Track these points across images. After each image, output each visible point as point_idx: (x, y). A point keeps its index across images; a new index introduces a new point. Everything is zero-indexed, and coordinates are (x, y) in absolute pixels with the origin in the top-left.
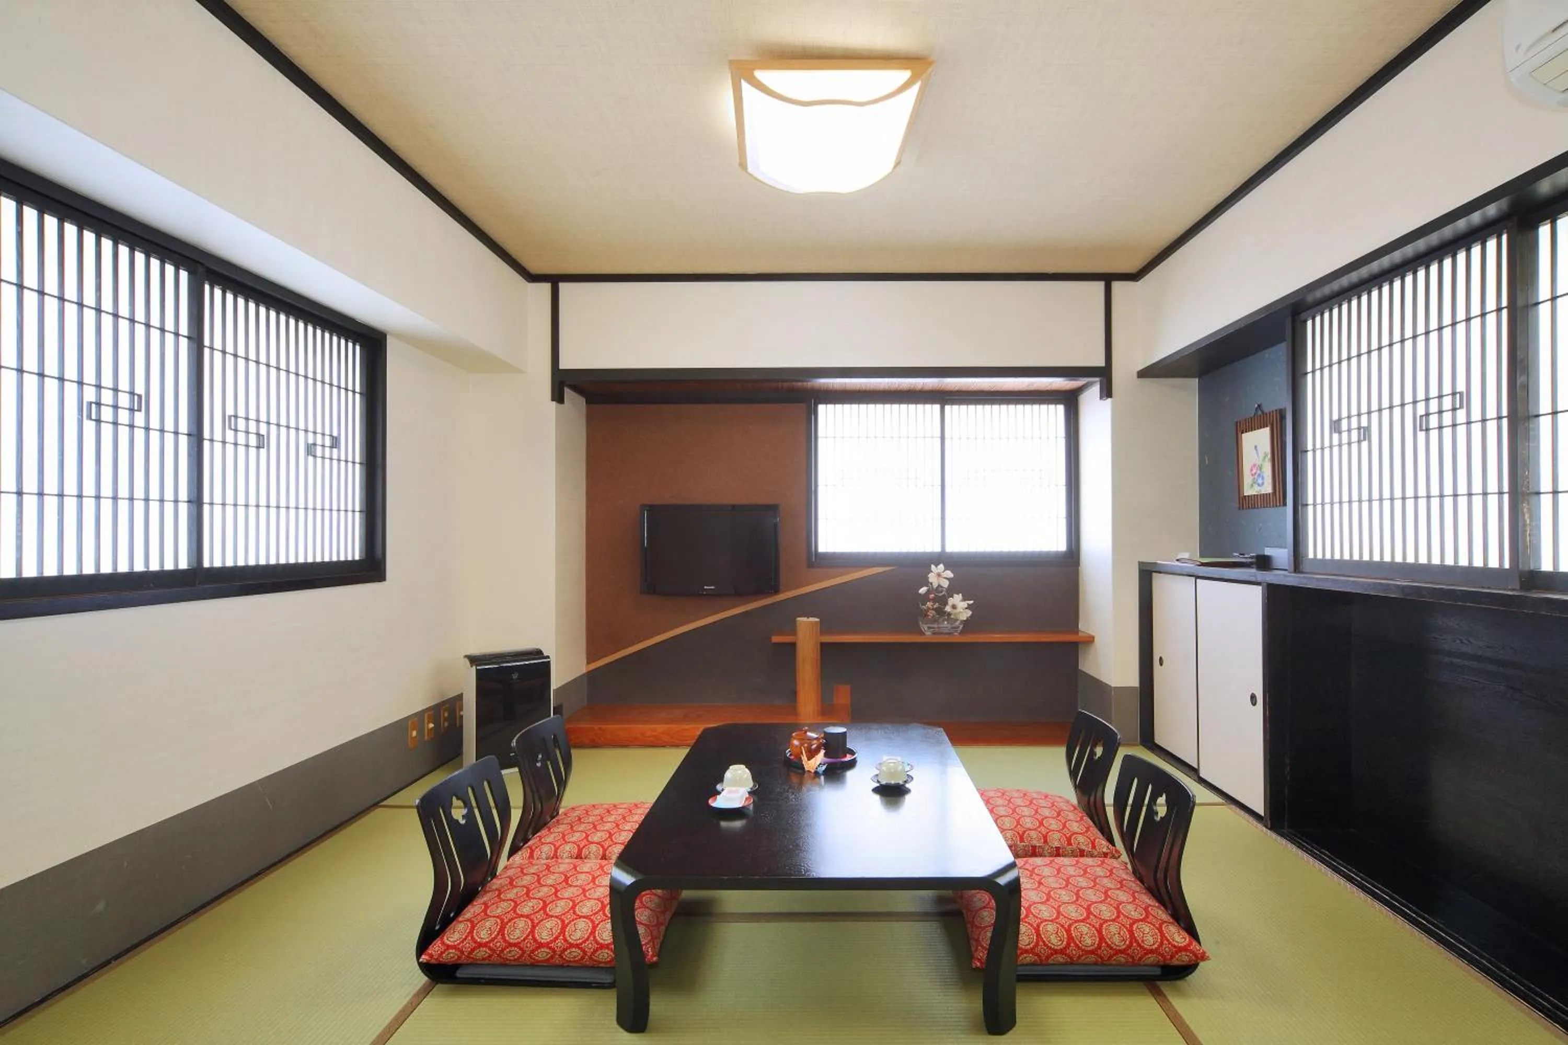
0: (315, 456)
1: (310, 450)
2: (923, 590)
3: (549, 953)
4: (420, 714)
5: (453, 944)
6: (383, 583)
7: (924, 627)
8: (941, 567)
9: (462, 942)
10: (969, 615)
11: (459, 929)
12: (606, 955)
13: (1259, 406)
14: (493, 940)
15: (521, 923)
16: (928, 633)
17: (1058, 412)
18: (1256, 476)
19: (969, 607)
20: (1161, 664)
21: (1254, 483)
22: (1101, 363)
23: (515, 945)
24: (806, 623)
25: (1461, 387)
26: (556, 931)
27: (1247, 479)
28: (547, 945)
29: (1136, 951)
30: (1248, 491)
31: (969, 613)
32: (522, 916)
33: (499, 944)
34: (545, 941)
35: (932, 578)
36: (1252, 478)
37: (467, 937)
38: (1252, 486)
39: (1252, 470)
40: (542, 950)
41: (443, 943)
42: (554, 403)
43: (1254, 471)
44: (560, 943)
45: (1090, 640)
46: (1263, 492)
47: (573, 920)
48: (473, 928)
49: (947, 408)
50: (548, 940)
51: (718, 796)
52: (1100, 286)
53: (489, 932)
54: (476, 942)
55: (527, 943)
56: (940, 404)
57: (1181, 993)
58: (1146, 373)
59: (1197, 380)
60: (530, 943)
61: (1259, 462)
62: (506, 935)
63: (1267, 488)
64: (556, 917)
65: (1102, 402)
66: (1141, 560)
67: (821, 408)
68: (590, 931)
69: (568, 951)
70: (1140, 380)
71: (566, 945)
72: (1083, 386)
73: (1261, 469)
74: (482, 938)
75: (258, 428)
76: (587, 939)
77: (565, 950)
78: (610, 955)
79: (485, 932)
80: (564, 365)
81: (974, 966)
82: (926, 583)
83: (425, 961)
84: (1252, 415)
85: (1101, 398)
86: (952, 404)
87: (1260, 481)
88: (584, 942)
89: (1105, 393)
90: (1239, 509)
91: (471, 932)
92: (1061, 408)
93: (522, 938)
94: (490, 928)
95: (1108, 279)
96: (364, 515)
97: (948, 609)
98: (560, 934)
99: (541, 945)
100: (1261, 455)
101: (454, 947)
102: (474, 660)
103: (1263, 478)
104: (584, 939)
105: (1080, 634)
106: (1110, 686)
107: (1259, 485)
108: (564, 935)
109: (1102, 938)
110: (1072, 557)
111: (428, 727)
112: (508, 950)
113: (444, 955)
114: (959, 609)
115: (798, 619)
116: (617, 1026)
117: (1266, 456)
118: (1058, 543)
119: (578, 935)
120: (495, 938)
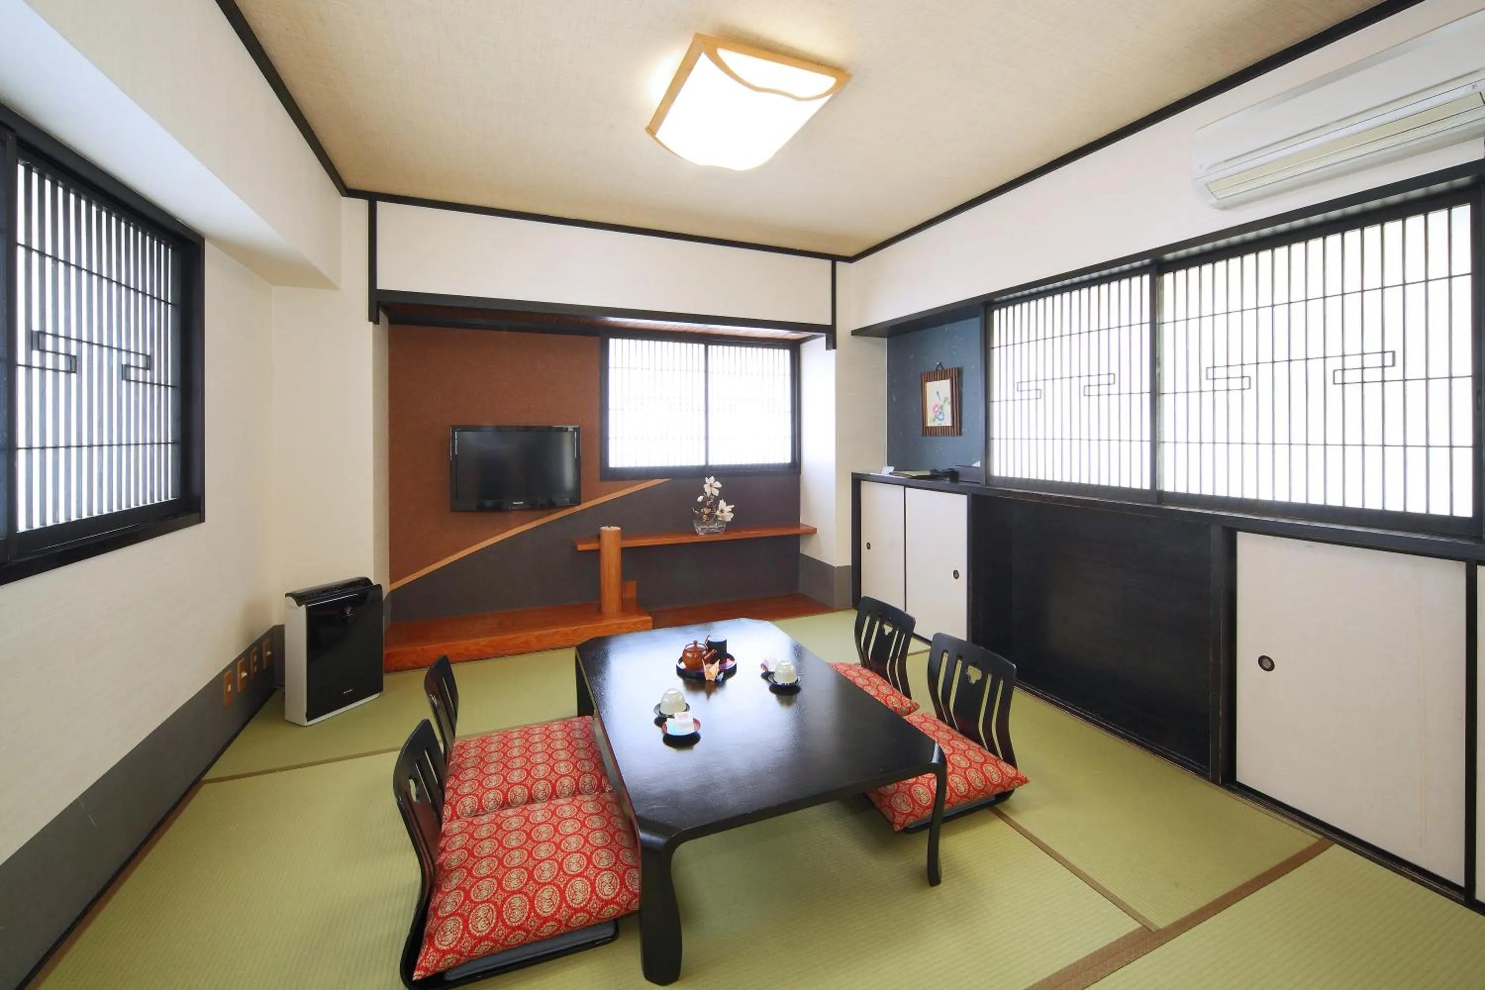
0: (129, 381)
1: (124, 371)
2: (700, 499)
3: (555, 926)
4: (233, 665)
5: (448, 947)
6: (203, 524)
7: (699, 529)
8: (712, 478)
9: (459, 942)
10: (732, 517)
11: (449, 927)
12: (611, 910)
13: (940, 364)
14: (493, 930)
15: (517, 901)
16: (701, 532)
17: (784, 355)
18: (938, 413)
19: (733, 511)
20: (869, 548)
21: (936, 418)
22: (829, 323)
23: (519, 928)
24: (610, 531)
25: (1114, 369)
26: (557, 899)
27: (930, 415)
28: (552, 918)
29: (990, 788)
30: (930, 424)
31: (732, 515)
32: (513, 893)
33: (501, 931)
34: (549, 914)
35: (707, 488)
36: (934, 414)
37: (462, 935)
38: (934, 420)
39: (934, 408)
40: (548, 924)
41: (437, 950)
42: (371, 323)
43: (936, 409)
44: (564, 912)
45: (814, 531)
46: (943, 425)
47: (568, 882)
48: (466, 921)
49: (710, 347)
50: (552, 912)
51: (666, 723)
52: (828, 263)
53: (487, 922)
54: (475, 938)
55: (530, 922)
56: (704, 344)
57: (1014, 812)
58: (856, 333)
59: (886, 340)
60: (535, 922)
61: (941, 403)
62: (507, 920)
63: (947, 422)
64: (549, 883)
65: (828, 351)
66: (854, 471)
67: (612, 341)
68: (589, 889)
69: (574, 917)
70: (853, 337)
71: (570, 912)
72: (807, 337)
73: (941, 408)
74: (480, 932)
75: (68, 346)
76: (590, 899)
77: (571, 917)
78: (616, 910)
79: (482, 923)
80: (381, 285)
81: (896, 830)
82: (703, 492)
83: (420, 978)
84: (935, 370)
85: (827, 348)
86: (712, 345)
87: (941, 417)
88: (588, 903)
89: (831, 345)
90: (923, 435)
91: (466, 927)
92: (787, 353)
93: (524, 918)
94: (486, 917)
95: (834, 259)
96: (177, 447)
97: (718, 513)
98: (561, 902)
99: (546, 920)
100: (942, 399)
101: (451, 951)
102: (300, 598)
103: (944, 415)
104: (587, 900)
105: (801, 528)
106: (833, 567)
107: (940, 420)
108: (566, 902)
109: (969, 784)
110: (796, 465)
111: (241, 676)
112: (512, 936)
113: (441, 964)
114: (726, 513)
115: (603, 528)
116: (648, 983)
117: (946, 399)
118: (785, 458)
119: (580, 897)
120: (495, 927)
